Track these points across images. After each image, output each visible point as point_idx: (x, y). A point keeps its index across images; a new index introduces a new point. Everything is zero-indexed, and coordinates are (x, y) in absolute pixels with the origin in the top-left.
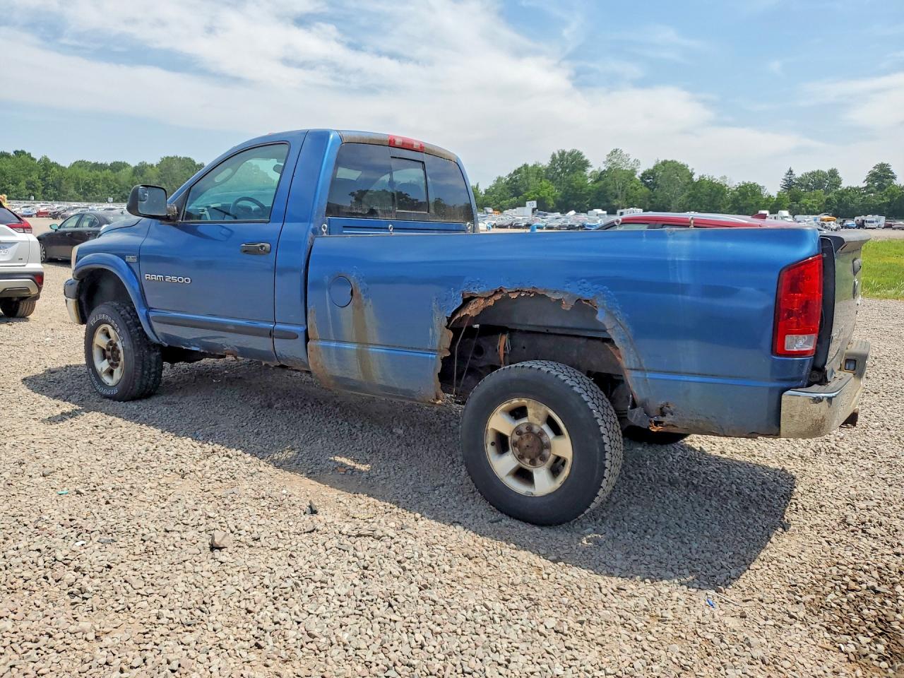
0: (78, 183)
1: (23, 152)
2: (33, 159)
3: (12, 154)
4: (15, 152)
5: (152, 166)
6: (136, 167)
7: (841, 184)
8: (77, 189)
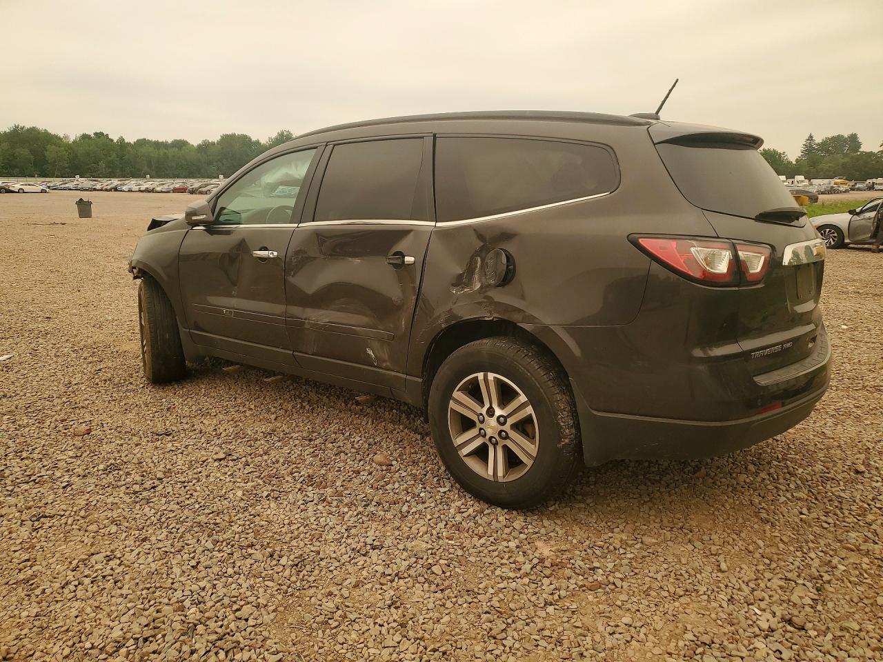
0: (150, 162)
1: (102, 134)
2: (112, 140)
3: (92, 135)
4: (94, 134)
5: (213, 144)
6: (199, 146)
7: (860, 148)
8: (150, 166)
